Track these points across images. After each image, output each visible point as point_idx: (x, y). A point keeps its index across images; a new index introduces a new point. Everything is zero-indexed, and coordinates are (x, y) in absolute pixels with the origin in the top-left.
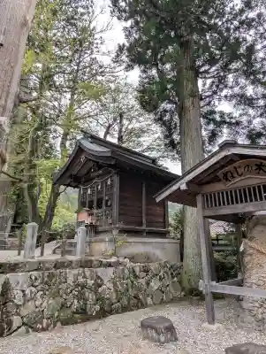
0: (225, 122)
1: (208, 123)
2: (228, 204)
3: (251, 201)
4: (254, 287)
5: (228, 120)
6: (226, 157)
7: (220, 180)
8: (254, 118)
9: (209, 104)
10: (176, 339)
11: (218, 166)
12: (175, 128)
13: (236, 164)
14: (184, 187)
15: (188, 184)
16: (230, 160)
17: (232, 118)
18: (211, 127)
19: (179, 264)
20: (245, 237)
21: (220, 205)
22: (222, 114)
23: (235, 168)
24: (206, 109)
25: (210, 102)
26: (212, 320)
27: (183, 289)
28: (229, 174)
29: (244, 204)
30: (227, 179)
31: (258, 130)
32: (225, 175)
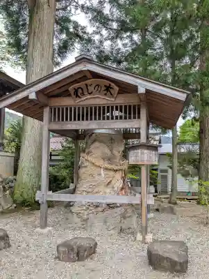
0: (78, 36)
1: (61, 31)
2: (75, 120)
3: (95, 119)
4: (84, 193)
5: (81, 34)
6: (81, 72)
7: (70, 95)
8: (106, 40)
9: (64, 9)
10: (9, 246)
11: (72, 80)
12: (24, 25)
13: (88, 82)
14: (33, 96)
15: (38, 93)
16: (83, 76)
17: (85, 33)
18: (64, 36)
19: (11, 177)
20: (84, 151)
21: (67, 119)
22: (76, 26)
23: (86, 85)
24: (61, 14)
25: (66, 7)
26: (44, 225)
27: (14, 202)
28: (80, 91)
29: (89, 122)
30: (77, 96)
31: (107, 53)
32: (76, 91)
